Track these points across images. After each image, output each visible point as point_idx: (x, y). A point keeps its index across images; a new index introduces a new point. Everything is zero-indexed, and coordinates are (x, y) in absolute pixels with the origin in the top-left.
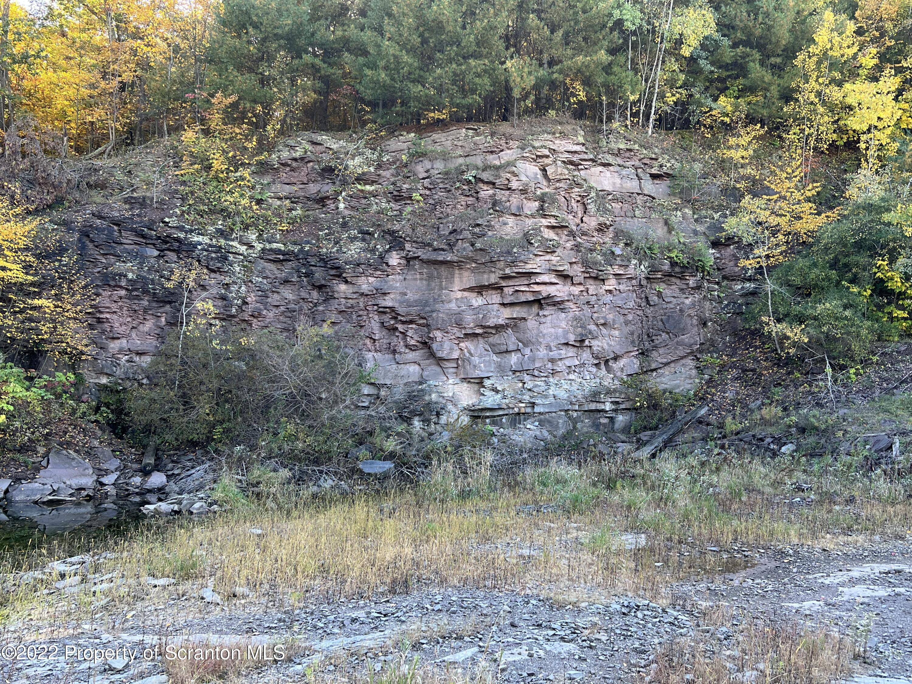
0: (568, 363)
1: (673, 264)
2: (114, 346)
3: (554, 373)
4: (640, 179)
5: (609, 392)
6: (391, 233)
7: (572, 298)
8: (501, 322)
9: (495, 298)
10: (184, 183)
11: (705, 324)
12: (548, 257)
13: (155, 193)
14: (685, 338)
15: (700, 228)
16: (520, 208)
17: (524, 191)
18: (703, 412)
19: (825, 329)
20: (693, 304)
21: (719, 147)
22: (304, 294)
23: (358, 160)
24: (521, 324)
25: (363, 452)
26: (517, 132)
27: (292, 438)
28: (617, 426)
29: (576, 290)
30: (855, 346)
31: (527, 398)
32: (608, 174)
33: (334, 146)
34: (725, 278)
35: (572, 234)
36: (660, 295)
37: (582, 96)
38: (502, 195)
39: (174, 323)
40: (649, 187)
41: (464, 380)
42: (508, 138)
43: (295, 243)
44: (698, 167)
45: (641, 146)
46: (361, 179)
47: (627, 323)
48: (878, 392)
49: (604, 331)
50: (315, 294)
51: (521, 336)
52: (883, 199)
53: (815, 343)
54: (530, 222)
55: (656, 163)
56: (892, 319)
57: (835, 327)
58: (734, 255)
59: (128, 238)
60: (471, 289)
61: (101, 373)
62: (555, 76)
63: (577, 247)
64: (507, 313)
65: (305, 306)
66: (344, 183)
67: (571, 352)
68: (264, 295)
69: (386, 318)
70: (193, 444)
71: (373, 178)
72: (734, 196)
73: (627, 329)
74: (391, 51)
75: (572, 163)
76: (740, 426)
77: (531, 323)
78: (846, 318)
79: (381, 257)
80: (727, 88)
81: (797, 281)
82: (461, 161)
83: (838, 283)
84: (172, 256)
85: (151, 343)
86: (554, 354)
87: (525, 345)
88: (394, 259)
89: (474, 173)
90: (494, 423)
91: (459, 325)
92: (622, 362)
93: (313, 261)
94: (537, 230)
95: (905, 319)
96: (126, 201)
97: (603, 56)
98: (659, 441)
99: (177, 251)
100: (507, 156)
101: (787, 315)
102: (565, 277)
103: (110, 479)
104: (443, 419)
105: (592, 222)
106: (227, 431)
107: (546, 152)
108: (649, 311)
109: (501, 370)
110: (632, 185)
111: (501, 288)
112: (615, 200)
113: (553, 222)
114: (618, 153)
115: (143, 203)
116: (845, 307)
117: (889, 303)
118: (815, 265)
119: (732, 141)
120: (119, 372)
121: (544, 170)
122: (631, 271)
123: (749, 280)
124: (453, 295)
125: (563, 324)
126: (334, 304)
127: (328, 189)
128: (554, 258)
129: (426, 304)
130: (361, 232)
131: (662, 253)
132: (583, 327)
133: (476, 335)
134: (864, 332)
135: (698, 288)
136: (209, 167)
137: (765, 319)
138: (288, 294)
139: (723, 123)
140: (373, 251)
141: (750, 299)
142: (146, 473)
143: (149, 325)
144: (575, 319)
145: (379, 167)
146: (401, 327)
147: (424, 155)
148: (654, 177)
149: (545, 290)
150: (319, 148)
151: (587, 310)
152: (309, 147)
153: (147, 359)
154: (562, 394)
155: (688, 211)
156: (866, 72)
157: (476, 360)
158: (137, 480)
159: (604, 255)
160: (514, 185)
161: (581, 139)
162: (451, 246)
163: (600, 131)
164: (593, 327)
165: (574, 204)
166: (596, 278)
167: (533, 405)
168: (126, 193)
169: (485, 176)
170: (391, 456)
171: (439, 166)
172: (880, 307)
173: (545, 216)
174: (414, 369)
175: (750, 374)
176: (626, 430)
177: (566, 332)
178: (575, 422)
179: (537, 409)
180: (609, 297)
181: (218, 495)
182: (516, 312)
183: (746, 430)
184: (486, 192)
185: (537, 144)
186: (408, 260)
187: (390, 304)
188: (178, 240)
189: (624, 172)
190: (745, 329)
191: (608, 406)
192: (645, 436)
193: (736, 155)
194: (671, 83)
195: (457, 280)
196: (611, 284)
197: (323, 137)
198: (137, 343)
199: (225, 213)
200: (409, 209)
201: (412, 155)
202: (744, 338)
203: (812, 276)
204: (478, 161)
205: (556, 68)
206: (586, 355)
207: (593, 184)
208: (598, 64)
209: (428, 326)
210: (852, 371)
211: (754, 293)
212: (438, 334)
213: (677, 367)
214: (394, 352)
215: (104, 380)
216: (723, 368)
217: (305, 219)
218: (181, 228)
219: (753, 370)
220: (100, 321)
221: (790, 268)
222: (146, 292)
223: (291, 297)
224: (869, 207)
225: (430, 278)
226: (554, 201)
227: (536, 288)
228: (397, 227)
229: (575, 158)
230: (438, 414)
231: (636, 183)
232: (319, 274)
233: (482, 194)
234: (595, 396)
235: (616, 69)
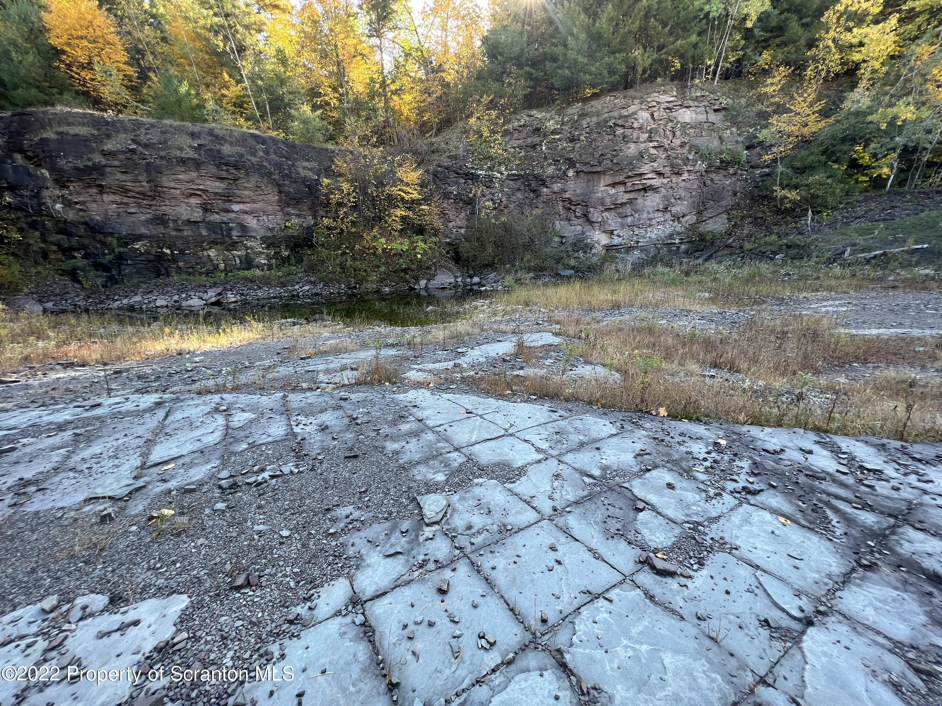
0: (658, 220)
1: (722, 161)
2: (451, 225)
3: (650, 226)
4: (707, 113)
5: (678, 234)
6: (569, 159)
7: (663, 185)
8: (624, 201)
9: (622, 189)
10: (472, 145)
11: (736, 195)
12: (652, 164)
13: (461, 152)
14: (723, 203)
15: (740, 139)
16: (638, 138)
17: (640, 128)
18: (731, 241)
19: (812, 191)
20: (731, 184)
21: (758, 87)
22: (527, 195)
23: (552, 122)
24: (635, 202)
25: (560, 266)
26: (638, 94)
27: (529, 261)
28: (680, 251)
29: (665, 181)
30: (830, 199)
31: (635, 239)
32: (689, 112)
33: (539, 116)
34: (752, 167)
35: (666, 150)
36: (712, 180)
37: (678, 66)
38: (628, 132)
39: (473, 213)
40: (713, 117)
41: (603, 232)
42: (634, 98)
43: (522, 170)
44: (743, 101)
45: (710, 92)
46: (554, 132)
47: (691, 197)
48: (839, 224)
49: (679, 202)
50: (532, 194)
51: (634, 208)
52: (869, 107)
53: (805, 200)
54: (643, 145)
55: (718, 102)
56: (857, 182)
57: (820, 190)
58: (759, 154)
59: (452, 175)
60: (609, 185)
61: (447, 237)
62: (663, 56)
63: (668, 157)
64: (627, 196)
65: (527, 201)
66: (545, 136)
67: (660, 214)
68: (509, 197)
69: (566, 203)
70: (486, 265)
71: (559, 131)
72: (764, 117)
73: (691, 201)
74: (573, 56)
75: (668, 108)
76: (752, 247)
77: (640, 201)
78: (828, 184)
79: (564, 173)
80: (769, 45)
81: (798, 164)
82: (606, 115)
83: (826, 163)
84: (470, 182)
85: (464, 223)
86: (651, 216)
87: (636, 212)
88: (571, 173)
89: (613, 121)
90: (618, 252)
91: (603, 204)
92: (687, 218)
93: (530, 178)
94: (647, 150)
95: (866, 182)
96: (449, 157)
97: (694, 38)
98: (705, 257)
99: (472, 180)
100: (632, 109)
101: (787, 186)
102: (660, 174)
103: (459, 279)
104: (594, 251)
105: (677, 142)
106: (500, 259)
107: (654, 104)
108: (705, 189)
109: (622, 226)
110: (702, 117)
111: (625, 183)
112: (692, 127)
113: (656, 144)
114: (696, 99)
115: (455, 157)
116: (828, 177)
117: (857, 173)
118: (812, 154)
119: (769, 81)
120: (453, 236)
121: (652, 115)
122: (697, 168)
123: (767, 166)
124: (600, 189)
125: (657, 200)
126: (541, 199)
127: (537, 140)
128: (655, 164)
129: (586, 195)
130: (554, 161)
131: (716, 156)
132: (668, 200)
133: (610, 209)
134: (838, 191)
135: (735, 174)
136: (481, 136)
137: (775, 188)
138: (519, 195)
139: (763, 69)
140: (560, 170)
141: (764, 178)
142: (471, 277)
143: (463, 215)
144: (664, 196)
145: (562, 124)
146: (573, 208)
147: (586, 114)
148: (716, 111)
149: (649, 182)
150: (532, 118)
151: (671, 192)
152: (527, 118)
153: (463, 231)
154: (654, 236)
155: (734, 130)
156: (871, 17)
157: (610, 222)
158: (469, 280)
159: (683, 160)
160: (636, 125)
161: (675, 93)
162: (600, 163)
163: (686, 87)
164: (673, 200)
165: (668, 132)
166: (677, 174)
167: (638, 242)
168: (447, 154)
169: (619, 122)
170: (573, 268)
171: (595, 119)
172: (850, 176)
173: (651, 141)
174: (579, 228)
175: (759, 220)
176: (686, 252)
177: (658, 204)
178: (659, 249)
179: (640, 244)
180: (684, 183)
181: (507, 284)
182: (632, 196)
183: (756, 248)
184: (620, 131)
185: (649, 100)
186: (577, 172)
187: (567, 196)
188: (472, 174)
189: (698, 110)
190: (759, 195)
191: (677, 241)
192: (697, 254)
193: (769, 90)
194: (734, 49)
195: (602, 181)
196: (685, 176)
197: (534, 112)
198: (459, 223)
199: (490, 158)
200: (578, 145)
201: (580, 116)
202: (757, 201)
203: (809, 160)
204: (616, 114)
205: (663, 51)
206: (668, 215)
207: (679, 119)
208: (689, 44)
209: (587, 206)
210: (825, 214)
211: (769, 175)
212: (592, 210)
213: (717, 219)
214: (569, 220)
215: (448, 240)
216: (743, 218)
217: (525, 157)
218: (473, 168)
219: (762, 218)
220: (445, 214)
221: (795, 157)
222: (461, 200)
223: (521, 197)
224: (858, 113)
225: (589, 181)
226: (657, 132)
227: (644, 181)
228: (572, 156)
229: (670, 105)
230: (591, 249)
231: (704, 116)
232: (534, 184)
233: (618, 133)
234: (671, 236)
235: (701, 45)
